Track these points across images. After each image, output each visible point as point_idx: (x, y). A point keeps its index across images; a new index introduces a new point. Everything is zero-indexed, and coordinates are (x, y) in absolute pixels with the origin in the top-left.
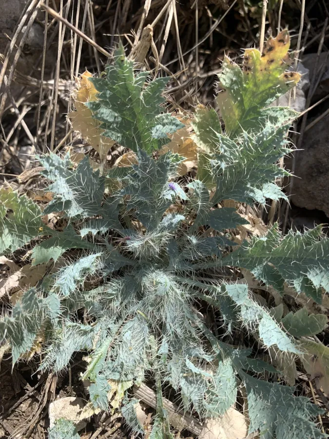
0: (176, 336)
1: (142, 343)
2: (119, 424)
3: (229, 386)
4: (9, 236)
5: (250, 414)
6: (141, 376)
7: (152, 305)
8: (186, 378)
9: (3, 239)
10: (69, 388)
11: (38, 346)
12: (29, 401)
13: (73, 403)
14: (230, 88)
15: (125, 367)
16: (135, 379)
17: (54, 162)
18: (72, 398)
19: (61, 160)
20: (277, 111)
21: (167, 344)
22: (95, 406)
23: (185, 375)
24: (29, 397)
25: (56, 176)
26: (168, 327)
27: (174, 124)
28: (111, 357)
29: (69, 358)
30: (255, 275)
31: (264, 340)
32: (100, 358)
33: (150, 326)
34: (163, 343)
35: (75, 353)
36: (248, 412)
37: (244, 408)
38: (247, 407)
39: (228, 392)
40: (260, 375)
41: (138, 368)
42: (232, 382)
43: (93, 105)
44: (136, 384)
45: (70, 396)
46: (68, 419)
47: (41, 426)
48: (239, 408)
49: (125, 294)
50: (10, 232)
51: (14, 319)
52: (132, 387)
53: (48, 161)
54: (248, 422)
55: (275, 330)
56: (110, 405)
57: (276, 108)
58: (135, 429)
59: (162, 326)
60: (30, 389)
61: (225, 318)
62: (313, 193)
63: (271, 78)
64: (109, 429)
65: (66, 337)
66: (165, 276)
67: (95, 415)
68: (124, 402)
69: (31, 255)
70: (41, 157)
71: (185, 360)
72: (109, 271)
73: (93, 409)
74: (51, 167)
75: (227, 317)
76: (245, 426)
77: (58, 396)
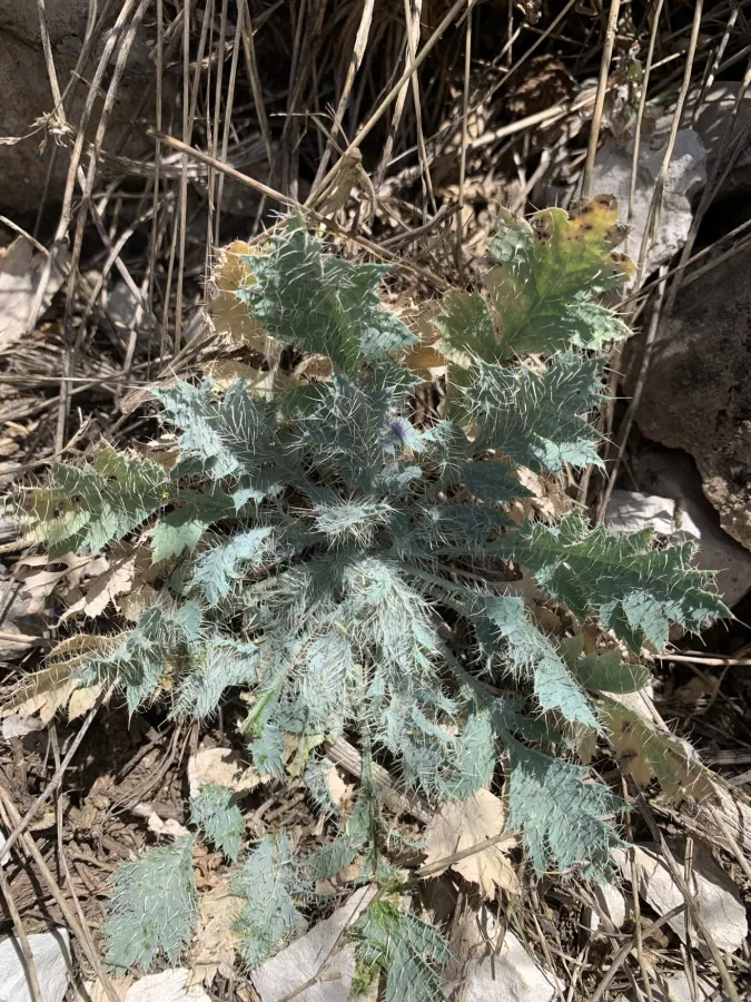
0: (398, 668)
1: (340, 676)
2: (302, 796)
3: (480, 756)
4: (113, 516)
5: (511, 803)
6: (337, 727)
7: (358, 617)
8: (411, 737)
9: (103, 524)
10: (219, 733)
11: (166, 679)
12: (156, 753)
13: (226, 760)
14: (510, 263)
15: (311, 714)
16: (327, 733)
17: (184, 397)
18: (223, 749)
19: (196, 392)
20: (594, 315)
21: (382, 680)
22: (262, 772)
23: (410, 733)
24: (156, 746)
25: (188, 418)
26: (385, 653)
27: (398, 332)
28: (289, 695)
29: (219, 696)
30: (540, 582)
31: (541, 696)
32: (269, 697)
33: (355, 649)
34: (376, 678)
35: (227, 689)
36: (508, 798)
37: (503, 792)
38: (507, 791)
39: (479, 765)
40: (534, 744)
41: (332, 715)
42: (488, 750)
43: (252, 294)
44: (329, 740)
45: (221, 746)
46: (220, 783)
47: (177, 789)
48: (495, 790)
49: (314, 594)
50: (114, 509)
51: (130, 655)
52: (322, 745)
53: (174, 397)
54: (507, 814)
55: (563, 681)
56: (285, 770)
57: (594, 308)
58: (327, 807)
59: (376, 650)
60: (155, 736)
61: (481, 649)
62: (678, 418)
63: (585, 254)
64: (285, 801)
65: (213, 663)
66: (384, 567)
67: (261, 785)
68: (308, 766)
69: (150, 540)
70: (160, 392)
71: (411, 710)
72: (284, 554)
73: (259, 775)
74: (180, 406)
75: (485, 647)
76: (502, 818)
77: (202, 745)
